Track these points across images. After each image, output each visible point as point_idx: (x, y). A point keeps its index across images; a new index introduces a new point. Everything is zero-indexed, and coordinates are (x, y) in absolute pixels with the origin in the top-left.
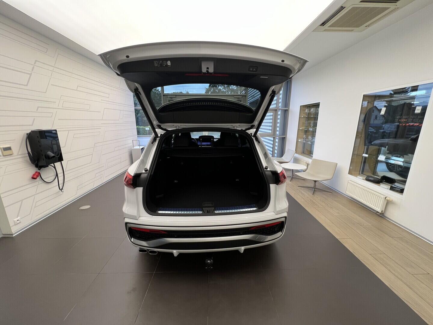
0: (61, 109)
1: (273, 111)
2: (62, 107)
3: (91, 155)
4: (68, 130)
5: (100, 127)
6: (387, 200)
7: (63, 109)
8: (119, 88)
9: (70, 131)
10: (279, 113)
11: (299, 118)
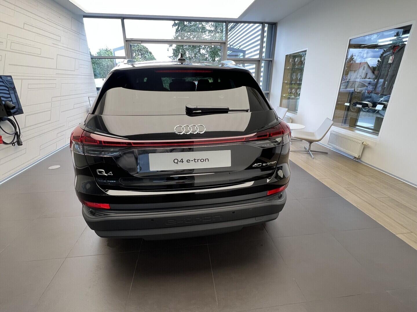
0: (10, 51)
1: (256, 62)
2: (11, 49)
3: (49, 111)
4: (21, 79)
5: (55, 78)
6: (364, 145)
7: (12, 52)
8: (71, 29)
9: (23, 80)
10: (263, 65)
11: (285, 69)
